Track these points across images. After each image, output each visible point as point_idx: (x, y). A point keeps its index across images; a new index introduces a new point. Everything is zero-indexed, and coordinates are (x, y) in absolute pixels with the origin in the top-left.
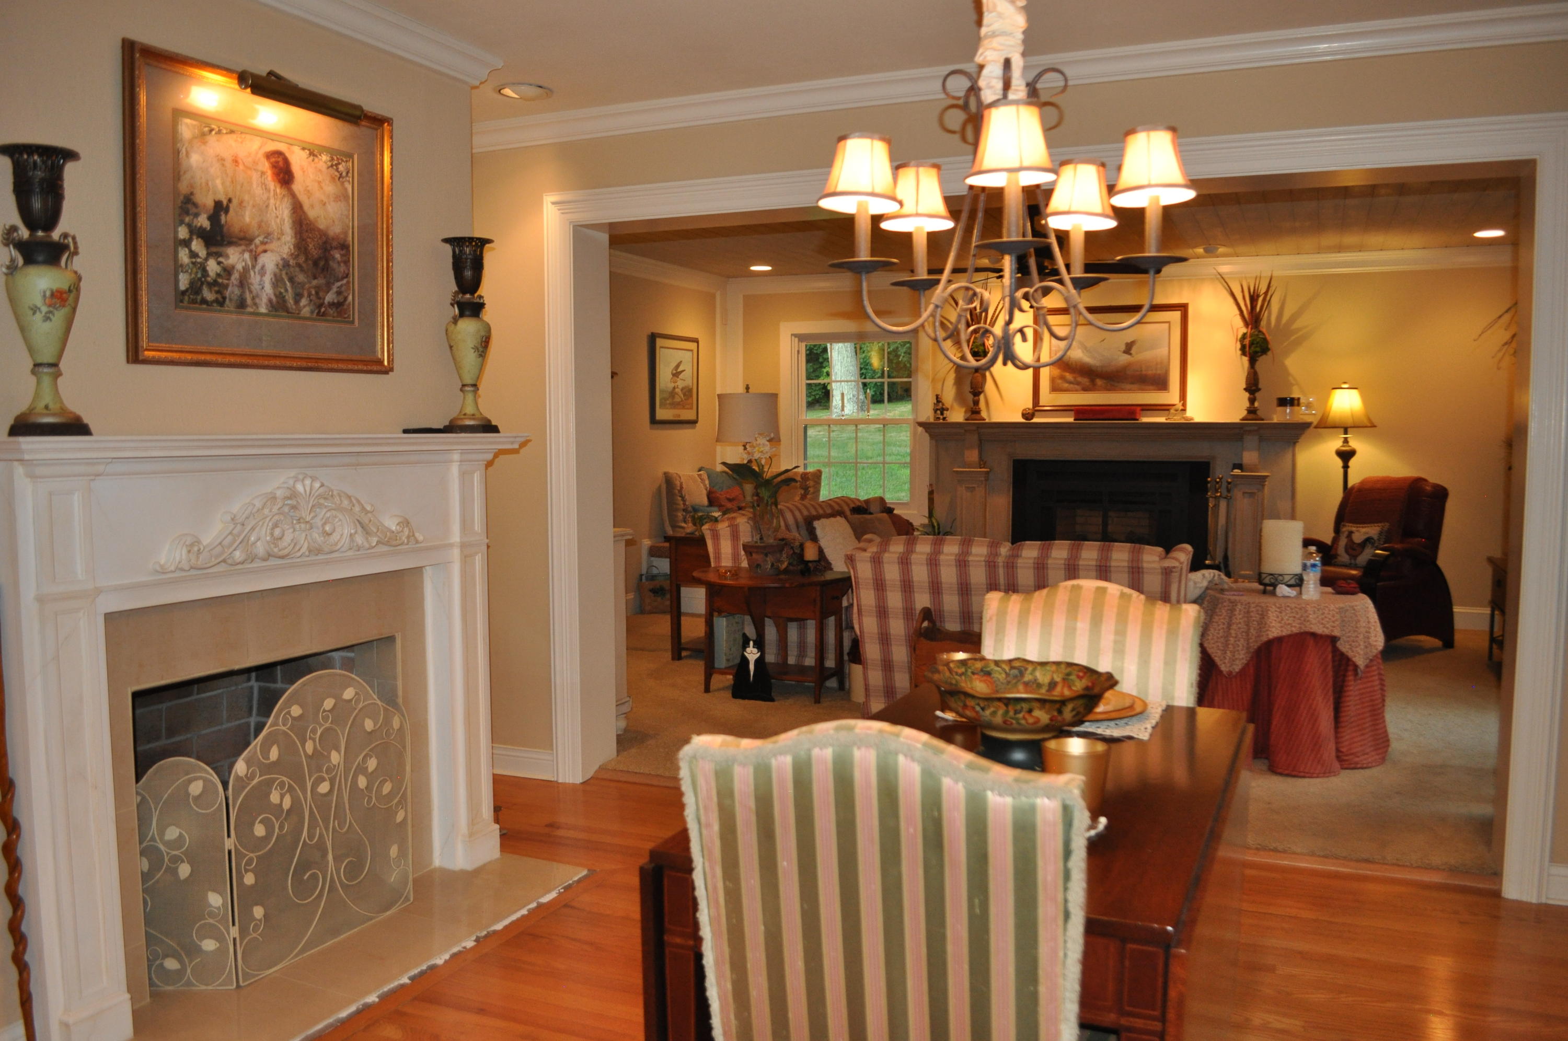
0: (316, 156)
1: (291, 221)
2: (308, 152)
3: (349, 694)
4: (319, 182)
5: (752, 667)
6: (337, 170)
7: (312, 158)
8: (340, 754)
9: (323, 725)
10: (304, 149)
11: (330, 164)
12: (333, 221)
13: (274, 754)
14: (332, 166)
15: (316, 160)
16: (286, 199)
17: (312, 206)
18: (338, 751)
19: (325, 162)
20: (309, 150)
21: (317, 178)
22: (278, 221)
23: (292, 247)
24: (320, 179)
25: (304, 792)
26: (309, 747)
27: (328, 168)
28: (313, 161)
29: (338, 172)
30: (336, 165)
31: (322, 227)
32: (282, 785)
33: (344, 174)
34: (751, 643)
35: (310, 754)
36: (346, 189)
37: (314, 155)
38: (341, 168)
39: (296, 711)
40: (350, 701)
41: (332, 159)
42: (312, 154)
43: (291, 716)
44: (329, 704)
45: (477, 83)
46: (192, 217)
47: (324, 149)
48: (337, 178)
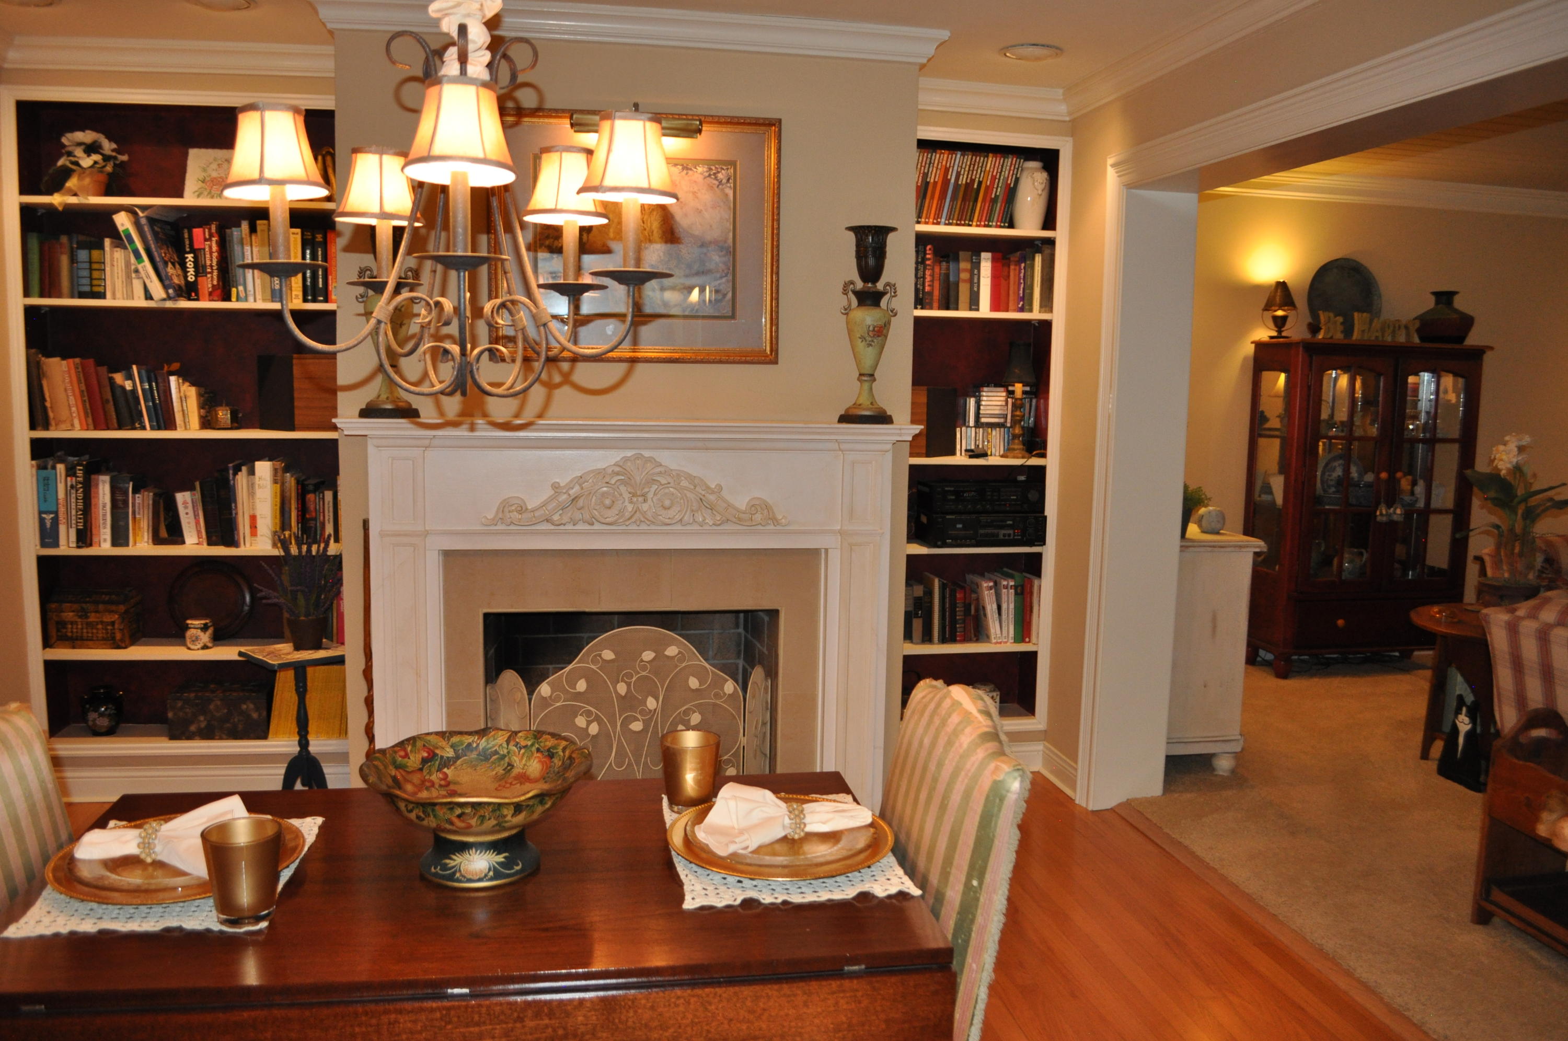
0: (691, 169)
1: (660, 232)
2: (680, 167)
3: (672, 651)
4: (694, 193)
5: (1461, 740)
6: (716, 178)
7: (685, 172)
8: (658, 703)
9: (639, 673)
10: (676, 165)
11: (707, 174)
12: (711, 226)
13: (582, 686)
14: (710, 175)
15: (690, 172)
16: (655, 213)
17: (686, 215)
18: (657, 700)
19: (701, 174)
20: (682, 165)
21: (692, 189)
22: (646, 233)
23: (661, 254)
24: (696, 189)
25: (614, 725)
26: (622, 688)
27: (705, 178)
28: (687, 174)
29: (717, 180)
30: (715, 174)
31: (697, 233)
32: (589, 713)
33: (724, 181)
34: (1464, 709)
35: (623, 694)
36: (727, 195)
37: (688, 169)
38: (720, 176)
39: (608, 655)
40: (673, 658)
41: (711, 169)
42: (685, 168)
43: (601, 658)
44: (648, 656)
45: (924, 61)
46: (552, 240)
47: (697, 162)
48: (715, 187)
